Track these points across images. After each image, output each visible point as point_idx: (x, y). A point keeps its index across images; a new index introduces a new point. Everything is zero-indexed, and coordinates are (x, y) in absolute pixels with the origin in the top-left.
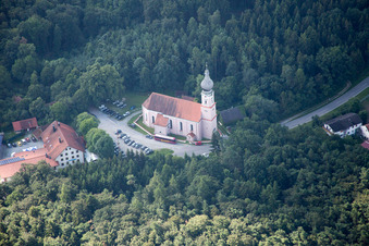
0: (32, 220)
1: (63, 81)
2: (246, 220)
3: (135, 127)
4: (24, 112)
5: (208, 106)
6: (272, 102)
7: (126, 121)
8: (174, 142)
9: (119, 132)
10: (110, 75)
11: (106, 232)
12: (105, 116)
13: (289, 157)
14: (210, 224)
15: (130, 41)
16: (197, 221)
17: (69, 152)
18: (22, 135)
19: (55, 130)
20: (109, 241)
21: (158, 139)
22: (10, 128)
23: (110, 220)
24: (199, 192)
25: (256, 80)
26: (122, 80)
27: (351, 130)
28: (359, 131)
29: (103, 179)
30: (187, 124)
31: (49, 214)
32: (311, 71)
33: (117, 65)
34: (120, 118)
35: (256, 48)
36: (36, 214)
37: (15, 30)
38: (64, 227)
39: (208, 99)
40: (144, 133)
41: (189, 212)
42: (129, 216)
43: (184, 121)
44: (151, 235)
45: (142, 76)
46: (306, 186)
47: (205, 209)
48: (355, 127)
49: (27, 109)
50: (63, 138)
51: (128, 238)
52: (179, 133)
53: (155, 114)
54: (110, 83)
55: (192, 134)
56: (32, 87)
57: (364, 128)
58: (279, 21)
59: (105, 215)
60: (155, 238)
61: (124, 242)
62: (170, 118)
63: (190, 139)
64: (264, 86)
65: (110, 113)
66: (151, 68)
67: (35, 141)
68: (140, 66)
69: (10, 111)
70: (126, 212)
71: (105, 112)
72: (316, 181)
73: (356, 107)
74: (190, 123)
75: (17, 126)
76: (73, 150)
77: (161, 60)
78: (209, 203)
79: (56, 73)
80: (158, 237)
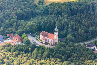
0: (3, 55)
1: (22, 26)
2: (55, 62)
3: (37, 39)
4: (10, 32)
5: (56, 36)
6: (74, 38)
7: (36, 38)
8: (46, 44)
9: (33, 40)
10: (33, 25)
11: (20, 60)
12: (31, 36)
13: (72, 50)
14: (46, 62)
15: (42, 19)
16: (43, 61)
17: (18, 42)
18: (8, 37)
19: (16, 37)
20: (20, 62)
21: (42, 43)
22: (6, 35)
23: (21, 57)
24: (46, 54)
25: (71, 32)
26: (37, 27)
27: (93, 48)
28: (94, 48)
29: (23, 49)
30: (50, 40)
31: (7, 54)
32: (86, 32)
33: (37, 23)
34: (34, 37)
35: (73, 24)
36: (4, 54)
37: (14, 12)
38: (10, 58)
39: (56, 34)
40: (39, 41)
41: (42, 59)
42: (26, 57)
43: (49, 39)
44: (30, 62)
45: (42, 27)
46: (74, 57)
47: (46, 59)
48: (94, 47)
49: (11, 31)
50: (17, 39)
51: (24, 62)
52: (48, 42)
53: (43, 36)
54: (33, 27)
55: (51, 43)
56: (14, 26)
57: (96, 47)
58: (82, 19)
59: (21, 56)
60: (31, 63)
61: (23, 63)
62: (46, 38)
63: (50, 44)
64: (73, 34)
65: (32, 35)
66: (45, 26)
67: (11, 39)
68: (42, 25)
69: (7, 31)
70: (26, 56)
71: (31, 35)
72: (77, 57)
73: (95, 42)
74: (51, 40)
75: (8, 35)
76: (19, 42)
77: (48, 24)
78: (48, 57)
79: (21, 24)
80: (32, 63)
